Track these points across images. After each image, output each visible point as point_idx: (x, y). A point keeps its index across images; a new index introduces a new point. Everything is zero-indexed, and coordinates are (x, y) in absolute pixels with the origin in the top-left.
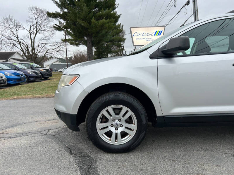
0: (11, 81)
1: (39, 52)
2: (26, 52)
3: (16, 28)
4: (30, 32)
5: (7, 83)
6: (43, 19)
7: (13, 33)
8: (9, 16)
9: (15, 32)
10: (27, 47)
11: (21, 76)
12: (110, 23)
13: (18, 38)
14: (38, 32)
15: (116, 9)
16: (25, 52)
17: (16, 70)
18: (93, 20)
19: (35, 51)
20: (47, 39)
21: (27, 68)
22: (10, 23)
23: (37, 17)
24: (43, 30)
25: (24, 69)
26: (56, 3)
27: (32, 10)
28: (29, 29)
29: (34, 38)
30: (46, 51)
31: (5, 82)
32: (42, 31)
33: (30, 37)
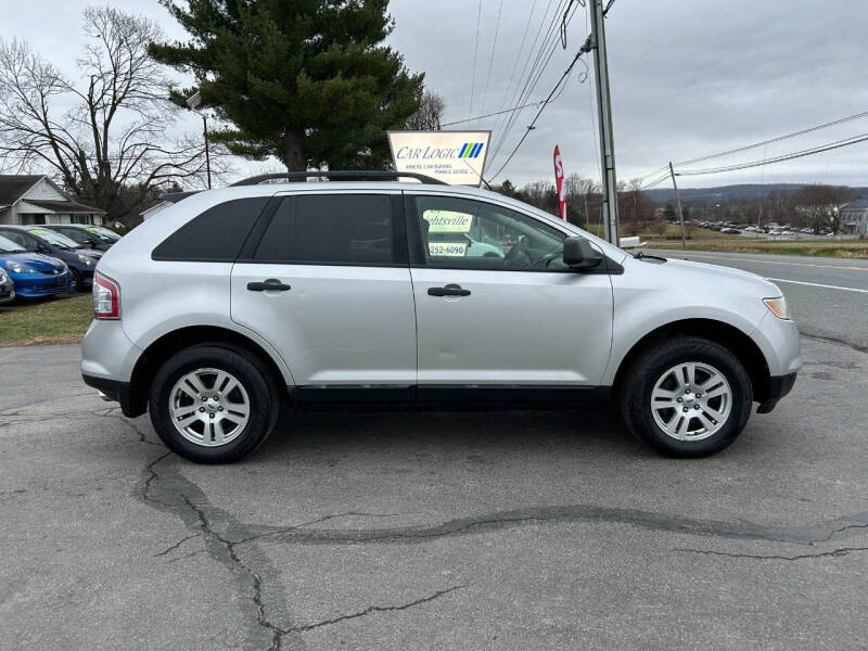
0: (26, 290)
1: (125, 176)
2: (78, 174)
3: (39, 87)
4: (90, 103)
5: (13, 295)
6: (138, 55)
7: (29, 104)
8: (12, 41)
9: (36, 102)
10: (82, 158)
11: (56, 272)
12: (361, 90)
13: (46, 125)
14: (120, 101)
15: (387, 37)
16: (73, 175)
17: (39, 251)
18: (303, 80)
19: (109, 173)
20: (154, 128)
21: (76, 245)
22: (17, 68)
23: (115, 46)
24: (139, 94)
25: (68, 248)
26: (178, 13)
27: (99, 21)
28: (86, 93)
29: (107, 124)
30: (150, 172)
31: (9, 292)
32: (137, 100)
33: (90, 120)
